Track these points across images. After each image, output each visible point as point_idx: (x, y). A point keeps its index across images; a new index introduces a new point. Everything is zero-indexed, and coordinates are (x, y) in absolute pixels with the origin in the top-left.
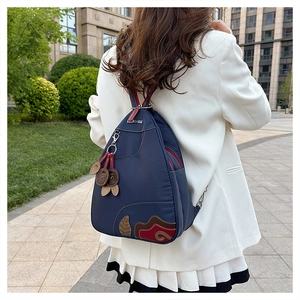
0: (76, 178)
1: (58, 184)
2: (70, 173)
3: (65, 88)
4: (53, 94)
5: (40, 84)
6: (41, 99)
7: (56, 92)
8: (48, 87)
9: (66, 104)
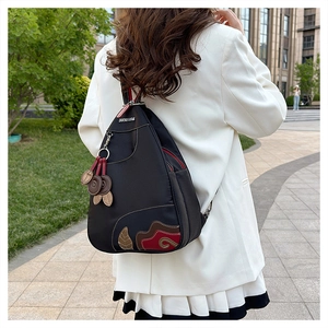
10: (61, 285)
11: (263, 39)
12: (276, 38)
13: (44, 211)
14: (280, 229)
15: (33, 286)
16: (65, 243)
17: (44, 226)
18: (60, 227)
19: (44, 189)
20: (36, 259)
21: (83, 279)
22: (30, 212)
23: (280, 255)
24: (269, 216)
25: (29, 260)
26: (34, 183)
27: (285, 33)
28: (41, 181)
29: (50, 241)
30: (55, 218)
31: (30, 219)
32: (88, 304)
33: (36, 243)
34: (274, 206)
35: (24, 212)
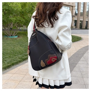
10: (21, 75)
13: (20, 56)
14: (83, 64)
15: (14, 75)
16: (25, 64)
17: (20, 60)
18: (24, 60)
19: (21, 50)
20: (16, 68)
21: (27, 74)
22: (17, 56)
23: (81, 71)
24: (81, 60)
25: (14, 68)
26: (19, 48)
28: (21, 48)
29: (21, 64)
30: (23, 58)
31: (17, 58)
32: (27, 81)
33: (17, 64)
34: (83, 57)
35: (15, 56)
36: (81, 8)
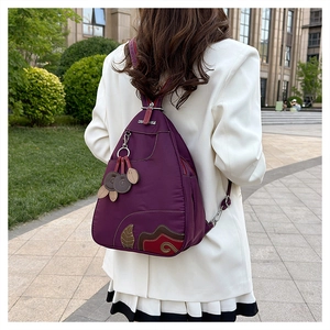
0: (68, 203)
1: (40, 212)
2: (61, 197)
3: (73, 83)
4: (56, 91)
5: (39, 77)
6: (39, 97)
7: (61, 87)
8: (49, 81)
9: (74, 103)
11: (264, 36)
12: (278, 35)
27: (289, 29)
36: (241, 27)
